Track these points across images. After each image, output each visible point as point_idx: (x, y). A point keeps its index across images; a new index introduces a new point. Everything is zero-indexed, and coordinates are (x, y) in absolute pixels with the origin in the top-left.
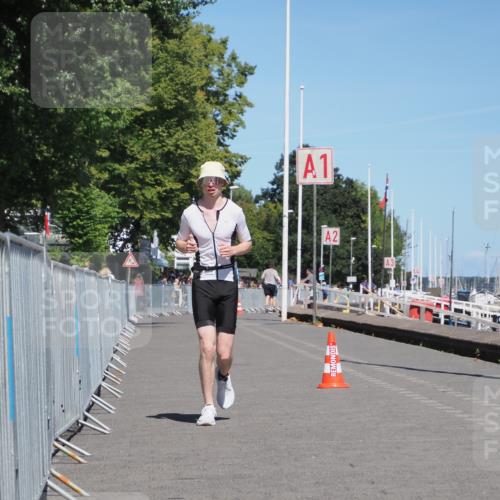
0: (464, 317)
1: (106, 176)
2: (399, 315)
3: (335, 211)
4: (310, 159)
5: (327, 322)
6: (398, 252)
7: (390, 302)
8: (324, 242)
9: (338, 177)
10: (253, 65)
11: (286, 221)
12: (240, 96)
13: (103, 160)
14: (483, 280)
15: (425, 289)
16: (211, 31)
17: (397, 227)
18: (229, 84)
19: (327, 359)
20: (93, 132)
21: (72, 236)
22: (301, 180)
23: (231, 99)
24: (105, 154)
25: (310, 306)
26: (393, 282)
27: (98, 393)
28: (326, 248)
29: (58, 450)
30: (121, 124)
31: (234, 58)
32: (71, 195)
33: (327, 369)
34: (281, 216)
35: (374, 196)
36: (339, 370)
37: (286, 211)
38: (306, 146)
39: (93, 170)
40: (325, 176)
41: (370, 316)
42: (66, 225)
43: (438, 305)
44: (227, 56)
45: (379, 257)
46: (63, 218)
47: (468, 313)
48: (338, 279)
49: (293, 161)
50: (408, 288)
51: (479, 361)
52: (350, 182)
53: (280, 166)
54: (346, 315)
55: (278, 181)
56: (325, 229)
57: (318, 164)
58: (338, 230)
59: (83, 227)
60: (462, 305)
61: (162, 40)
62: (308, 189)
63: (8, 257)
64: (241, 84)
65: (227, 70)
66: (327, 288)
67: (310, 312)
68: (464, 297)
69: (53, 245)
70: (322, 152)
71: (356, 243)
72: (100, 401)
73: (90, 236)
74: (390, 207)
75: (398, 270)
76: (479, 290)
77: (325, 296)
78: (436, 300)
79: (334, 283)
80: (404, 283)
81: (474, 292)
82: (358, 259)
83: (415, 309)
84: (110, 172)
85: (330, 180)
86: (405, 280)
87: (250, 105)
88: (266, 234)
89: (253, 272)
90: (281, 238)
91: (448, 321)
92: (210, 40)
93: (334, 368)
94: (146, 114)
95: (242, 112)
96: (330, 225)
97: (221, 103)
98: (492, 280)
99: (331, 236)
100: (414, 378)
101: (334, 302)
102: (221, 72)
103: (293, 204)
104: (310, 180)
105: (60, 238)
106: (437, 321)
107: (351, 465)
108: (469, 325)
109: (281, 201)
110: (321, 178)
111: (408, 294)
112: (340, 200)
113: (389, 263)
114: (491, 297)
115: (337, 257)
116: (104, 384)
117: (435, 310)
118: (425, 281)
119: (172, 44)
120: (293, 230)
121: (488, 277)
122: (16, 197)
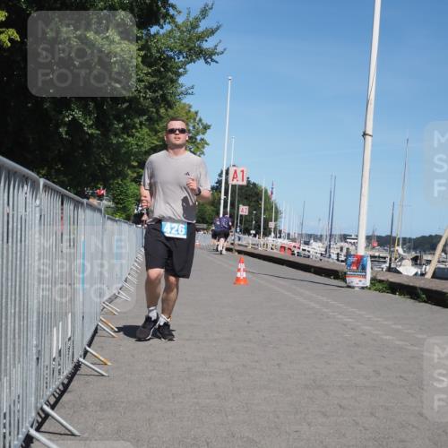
0: (307, 253)
1: (135, 175)
2: (275, 251)
3: (246, 198)
4: (235, 172)
5: (240, 252)
6: (276, 220)
7: (271, 244)
8: (240, 213)
9: (249, 182)
10: (209, 124)
11: (222, 202)
12: (202, 140)
13: (134, 167)
14: (317, 236)
15: (288, 238)
16: (190, 107)
17: (276, 208)
18: (198, 134)
19: (239, 270)
20: (129, 153)
21: (117, 203)
22: (231, 182)
23: (198, 141)
24: (135, 164)
25: (232, 244)
26: (273, 234)
27: (126, 281)
28: (241, 216)
29: (104, 308)
30: (143, 149)
31: (200, 120)
32: (117, 183)
33: (239, 275)
34: (220, 199)
35: (266, 191)
36: (245, 275)
37: (223, 197)
38: (234, 166)
39: (129, 172)
40: (243, 180)
41: (260, 250)
42: (115, 198)
43: (295, 247)
44: (197, 119)
45: (267, 221)
46: (113, 194)
47: (309, 251)
48: (246, 231)
49: (227, 173)
50: (280, 237)
51: (313, 275)
52: (254, 184)
53: (220, 175)
54: (249, 249)
55: (219, 182)
56: (241, 207)
57: (240, 175)
58: (247, 207)
59: (122, 200)
60: (306, 247)
61: (167, 110)
62: (234, 186)
63: (84, 211)
64: (203, 134)
65: (197, 126)
66: (241, 236)
67: (232, 247)
68: (307, 243)
69: (108, 207)
70: (241, 169)
71: (256, 214)
72: (127, 285)
73: (126, 204)
74: (274, 198)
75: (275, 228)
76: (315, 241)
77: (239, 240)
78: (293, 244)
79: (244, 233)
80: (278, 235)
81: (312, 241)
82: (256, 222)
83: (283, 248)
84: (138, 173)
85: (245, 183)
86: (279, 234)
87: (208, 144)
88: (212, 208)
89: (205, 226)
90: (219, 210)
91: (299, 254)
92: (189, 111)
93: (242, 275)
94: (157, 145)
95: (203, 147)
96: (244, 205)
97: (194, 143)
98: (321, 236)
99: (244, 210)
100: (281, 282)
101: (244, 243)
102: (194, 127)
103: (226, 194)
104: (235, 182)
105: (111, 204)
106: (293, 254)
107: (248, 322)
108: (309, 257)
109: (220, 192)
110: (240, 182)
111: (280, 240)
112: (249, 193)
113: (272, 225)
114: (320, 244)
115: (246, 220)
116: (129, 277)
117: (293, 249)
118: (289, 234)
119: (171, 112)
120: (225, 207)
121: (319, 234)
122: (90, 183)
